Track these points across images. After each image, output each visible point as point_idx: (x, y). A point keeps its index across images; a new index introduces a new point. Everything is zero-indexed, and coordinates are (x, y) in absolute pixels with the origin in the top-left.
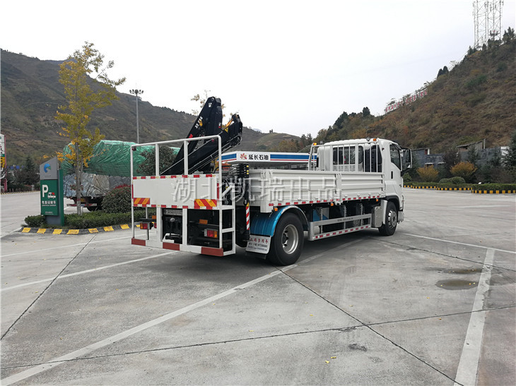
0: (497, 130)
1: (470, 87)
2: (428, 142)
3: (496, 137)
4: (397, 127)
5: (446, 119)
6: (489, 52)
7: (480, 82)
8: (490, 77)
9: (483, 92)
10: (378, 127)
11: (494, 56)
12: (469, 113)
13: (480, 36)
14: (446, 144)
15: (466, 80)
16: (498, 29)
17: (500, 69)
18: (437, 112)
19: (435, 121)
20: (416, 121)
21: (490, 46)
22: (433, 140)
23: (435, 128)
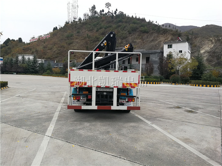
0: (78, 55)
1: (68, 37)
2: (52, 58)
3: (78, 58)
4: (37, 49)
5: (59, 49)
6: (74, 25)
7: (71, 36)
8: (75, 35)
9: (72, 40)
10: (28, 48)
11: (75, 27)
12: (67, 48)
13: (70, 18)
14: (59, 59)
15: (66, 34)
16: (76, 17)
17: (78, 33)
18: (55, 45)
19: (55, 49)
20: (46, 48)
21: (74, 22)
22: (54, 56)
23: (55, 52)
